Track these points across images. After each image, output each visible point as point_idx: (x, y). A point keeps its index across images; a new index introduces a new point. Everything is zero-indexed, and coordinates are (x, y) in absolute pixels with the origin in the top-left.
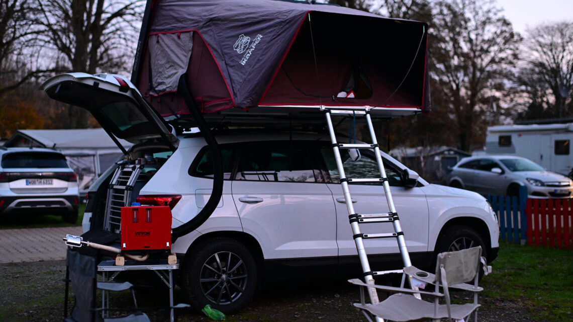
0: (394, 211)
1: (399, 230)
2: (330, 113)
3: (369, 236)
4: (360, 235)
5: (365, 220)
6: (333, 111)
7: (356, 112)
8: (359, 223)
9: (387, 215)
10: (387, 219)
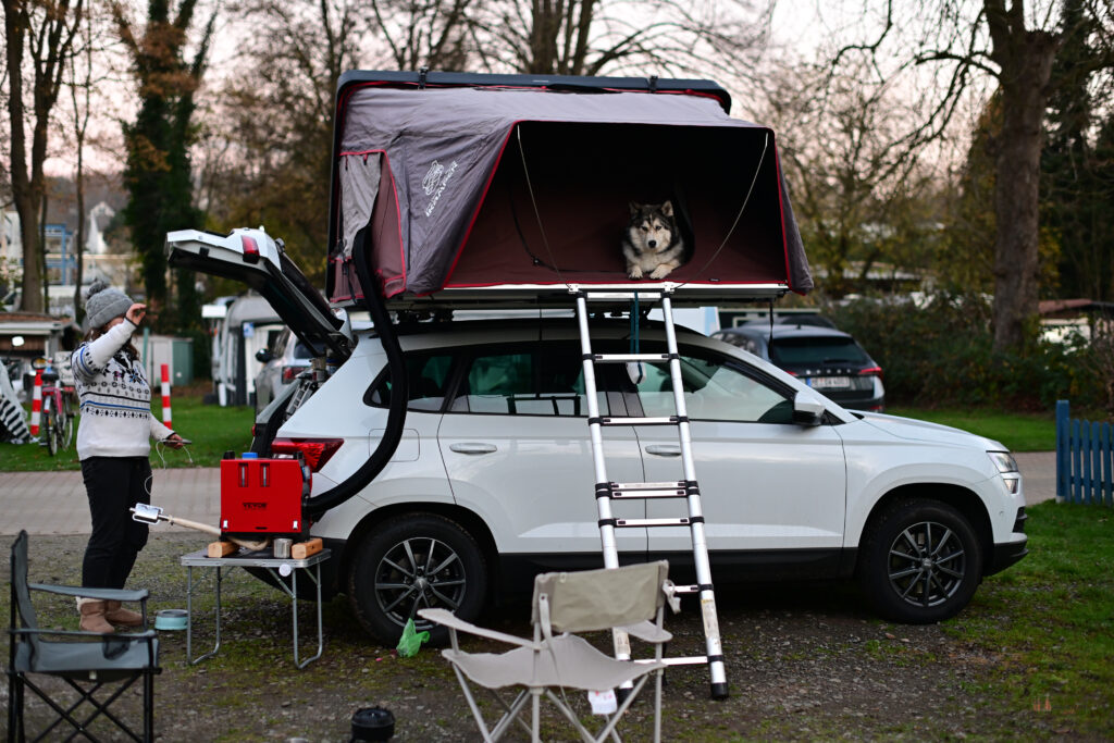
0: (691, 478)
1: (696, 513)
2: (586, 298)
3: (628, 522)
4: (612, 522)
5: (624, 494)
6: (591, 295)
7: (640, 295)
8: (611, 498)
9: (675, 485)
10: (674, 493)
